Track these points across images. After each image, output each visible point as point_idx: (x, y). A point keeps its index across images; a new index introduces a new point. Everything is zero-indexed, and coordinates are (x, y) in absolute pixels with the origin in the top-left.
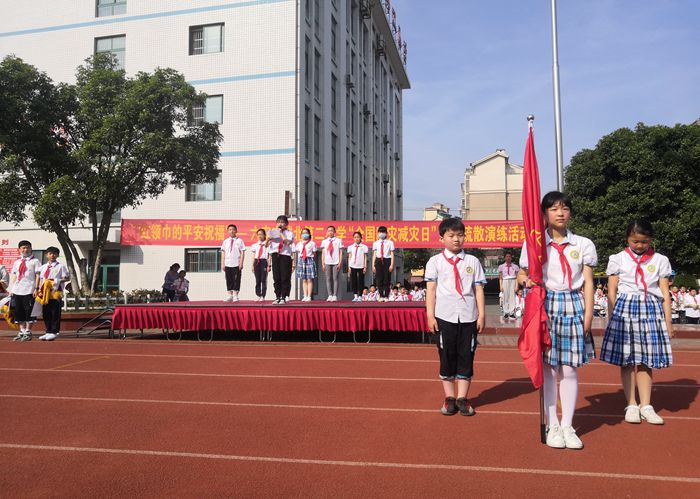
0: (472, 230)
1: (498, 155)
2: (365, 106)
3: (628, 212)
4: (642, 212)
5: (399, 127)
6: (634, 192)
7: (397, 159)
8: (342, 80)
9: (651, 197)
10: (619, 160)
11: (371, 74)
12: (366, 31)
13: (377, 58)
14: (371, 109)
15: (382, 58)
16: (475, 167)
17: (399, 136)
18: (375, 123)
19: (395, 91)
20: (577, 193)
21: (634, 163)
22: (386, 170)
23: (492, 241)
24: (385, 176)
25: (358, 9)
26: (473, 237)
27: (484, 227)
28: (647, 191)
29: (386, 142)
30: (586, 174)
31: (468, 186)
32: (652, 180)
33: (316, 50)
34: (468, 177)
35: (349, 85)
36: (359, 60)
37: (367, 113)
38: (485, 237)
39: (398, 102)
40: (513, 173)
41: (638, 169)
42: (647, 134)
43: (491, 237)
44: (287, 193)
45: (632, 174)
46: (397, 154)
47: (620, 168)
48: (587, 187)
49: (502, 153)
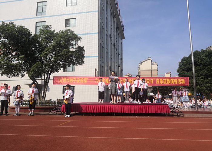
0: (167, 80)
1: (149, 59)
2: (114, 44)
3: (201, 75)
4: (204, 76)
5: (122, 51)
6: (202, 70)
7: (122, 60)
8: (109, 36)
9: (207, 71)
10: (197, 60)
11: (116, 35)
12: (114, 22)
13: (117, 30)
14: (116, 45)
15: (118, 30)
16: (142, 63)
17: (122, 53)
18: (116, 49)
19: (121, 40)
20: (183, 70)
21: (202, 61)
22: (119, 63)
23: (173, 84)
24: (119, 65)
25: (112, 15)
26: (167, 82)
27: (170, 79)
28: (206, 69)
29: (119, 55)
30: (186, 64)
31: (140, 68)
32: (207, 66)
33: (103, 27)
34: (140, 66)
35: (111, 38)
36: (113, 30)
37: (114, 46)
38: (170, 82)
39: (121, 43)
40: (153, 64)
41: (203, 63)
42: (204, 52)
43: (172, 82)
44: (96, 69)
45: (201, 64)
46: (121, 58)
47: (197, 63)
48: (187, 68)
49: (150, 59)
